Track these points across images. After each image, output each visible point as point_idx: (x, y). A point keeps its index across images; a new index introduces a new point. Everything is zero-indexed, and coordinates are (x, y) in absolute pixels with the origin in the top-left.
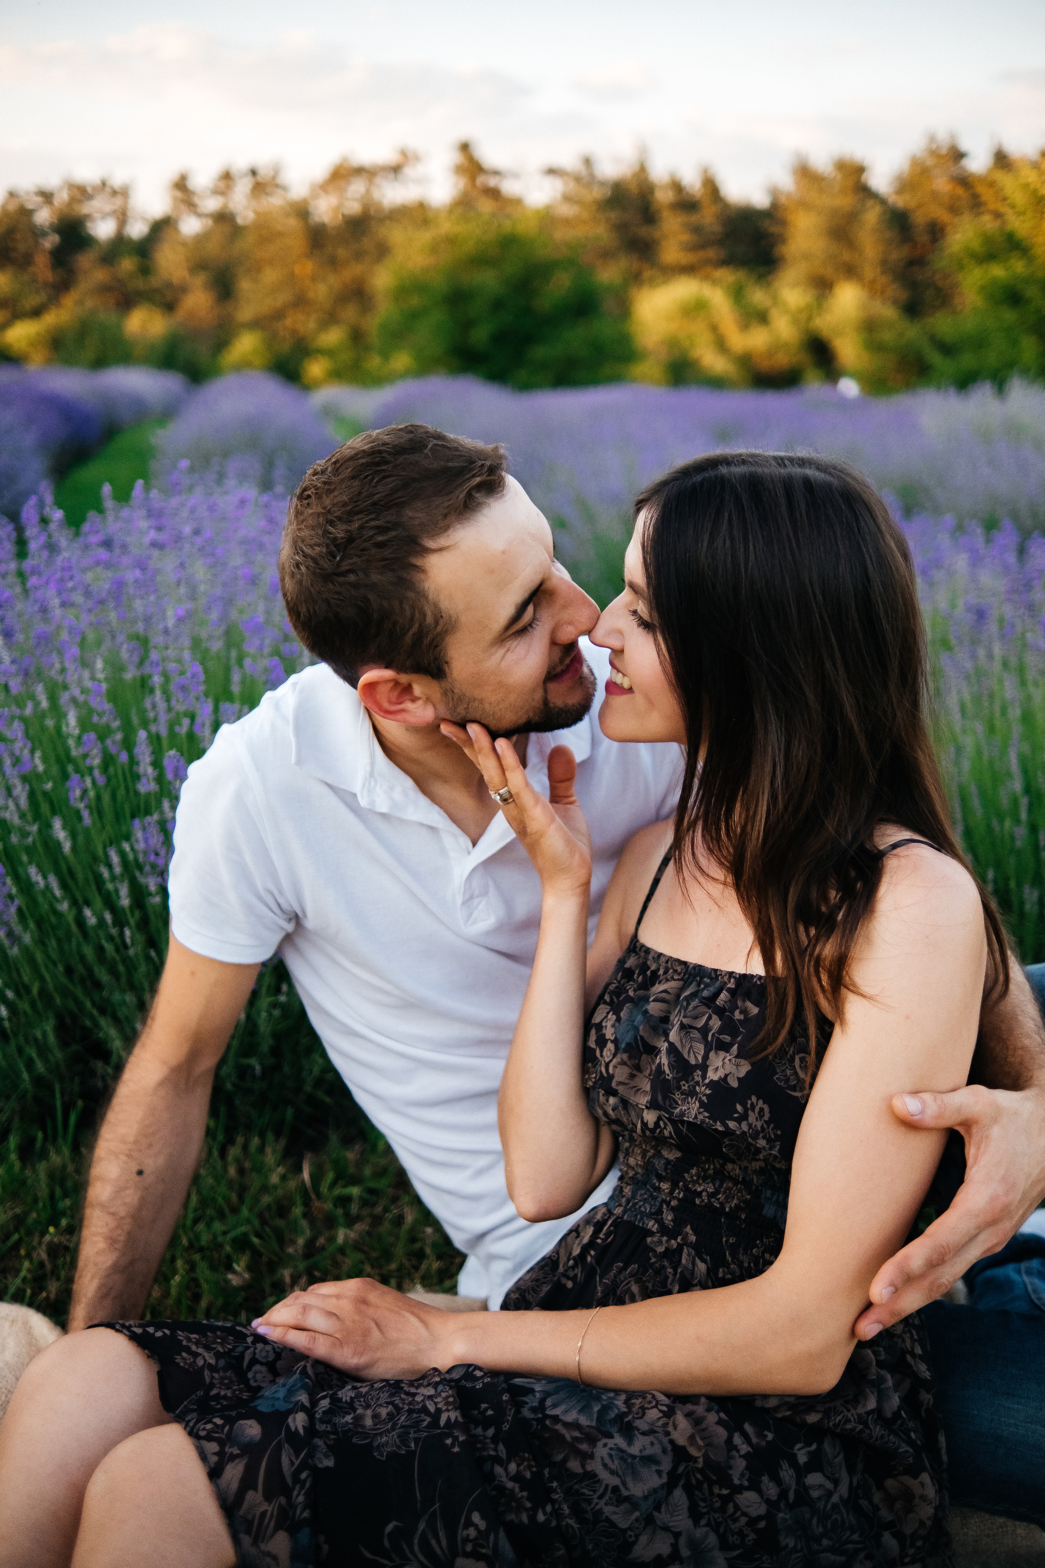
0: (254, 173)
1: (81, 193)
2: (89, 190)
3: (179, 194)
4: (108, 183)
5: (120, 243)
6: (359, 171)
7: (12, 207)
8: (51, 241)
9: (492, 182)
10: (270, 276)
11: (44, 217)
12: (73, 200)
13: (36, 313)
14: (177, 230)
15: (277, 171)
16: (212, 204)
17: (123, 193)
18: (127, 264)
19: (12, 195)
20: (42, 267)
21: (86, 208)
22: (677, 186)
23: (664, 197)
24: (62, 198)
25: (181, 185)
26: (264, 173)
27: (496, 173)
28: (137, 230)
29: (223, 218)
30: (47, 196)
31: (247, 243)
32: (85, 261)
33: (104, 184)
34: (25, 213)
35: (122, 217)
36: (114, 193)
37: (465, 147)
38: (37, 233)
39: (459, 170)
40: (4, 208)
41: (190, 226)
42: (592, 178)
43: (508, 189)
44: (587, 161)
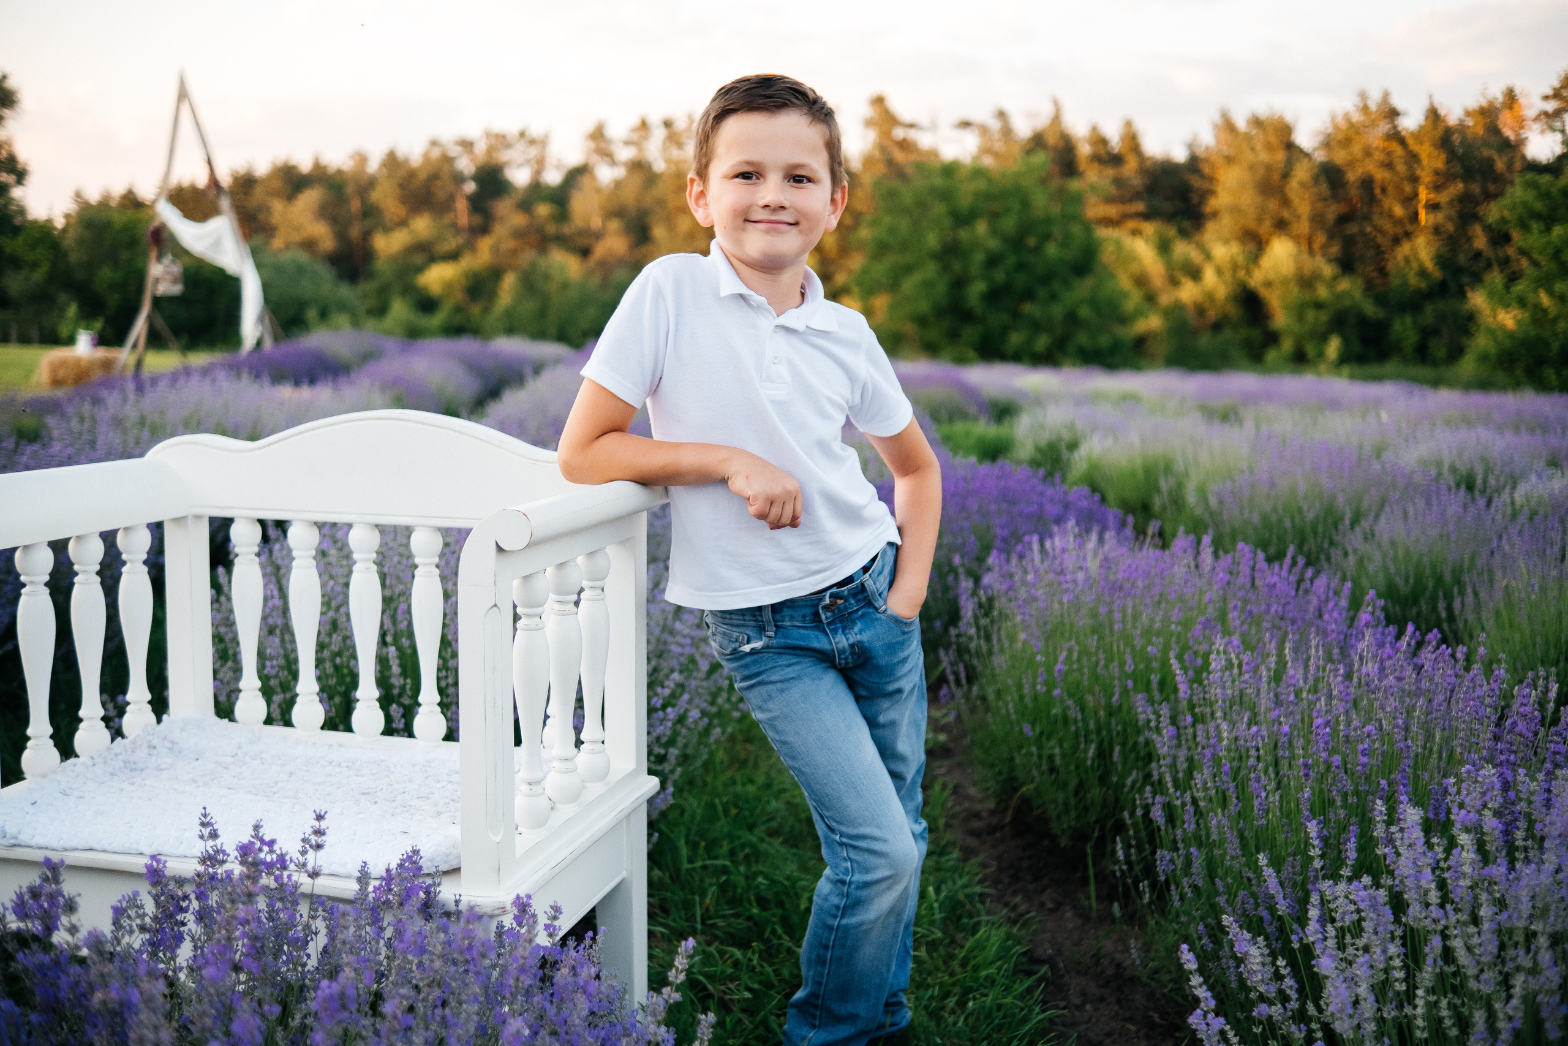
0: (668, 124)
1: (500, 141)
2: (508, 138)
3: (592, 145)
4: (527, 133)
5: (536, 189)
7: (436, 154)
8: (470, 187)
9: (906, 134)
11: (466, 165)
12: (491, 149)
13: (453, 256)
14: (594, 178)
16: (625, 154)
17: (539, 143)
18: (543, 210)
19: (434, 143)
20: (462, 211)
21: (504, 156)
22: (1099, 141)
23: (1085, 150)
24: (481, 148)
25: (598, 135)
26: (680, 124)
27: (911, 126)
28: (553, 178)
29: (638, 166)
30: (467, 145)
31: (661, 190)
32: (503, 207)
33: (522, 134)
34: (448, 160)
35: (540, 164)
36: (532, 142)
37: (879, 101)
38: (459, 179)
39: (873, 122)
40: (426, 156)
41: (606, 174)
42: (1007, 132)
43: (924, 140)
44: (1002, 115)
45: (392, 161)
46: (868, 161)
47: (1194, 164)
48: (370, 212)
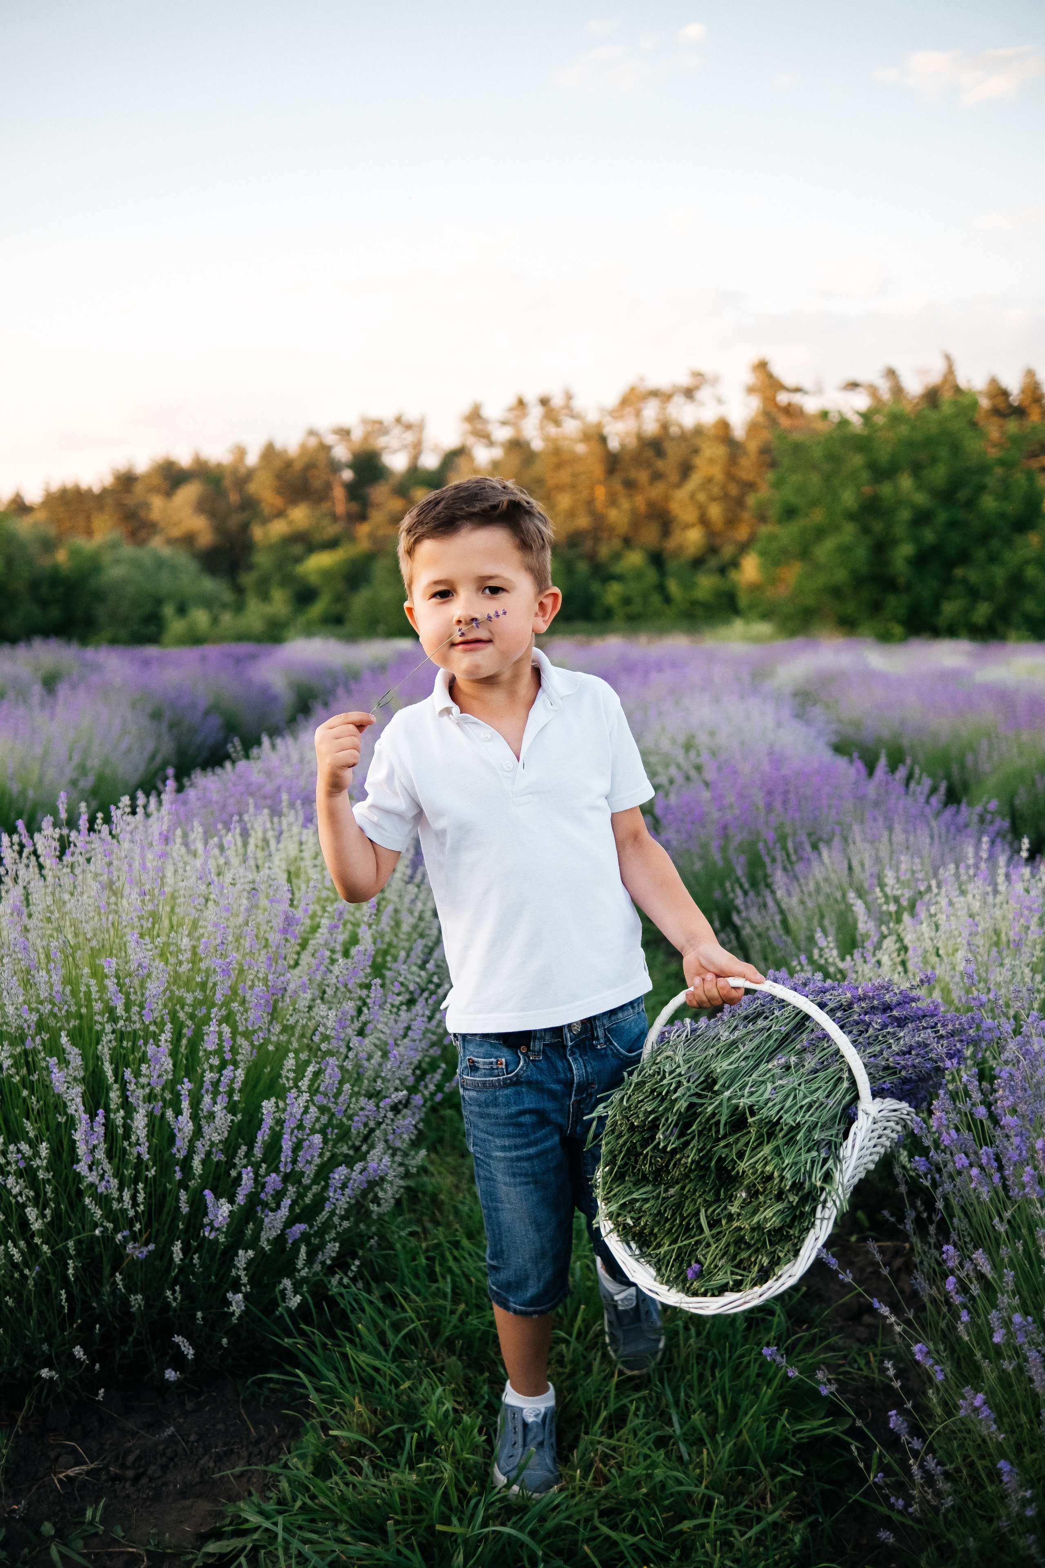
0: (544, 402)
1: (378, 427)
2: (386, 424)
3: (467, 427)
4: (404, 418)
5: (414, 474)
6: (655, 393)
7: (312, 442)
8: (347, 475)
9: (793, 400)
10: (564, 501)
11: (342, 453)
12: (367, 437)
13: (332, 544)
14: (471, 459)
15: (569, 397)
16: (502, 434)
17: (415, 427)
19: (311, 433)
20: (338, 500)
21: (381, 442)
22: (998, 392)
23: (984, 404)
24: (357, 435)
25: (475, 416)
26: (557, 401)
27: (797, 390)
28: (430, 461)
29: (517, 445)
30: (344, 433)
31: (538, 468)
32: (380, 493)
33: (398, 420)
34: (325, 448)
35: (417, 449)
36: (409, 427)
37: (762, 366)
38: (335, 467)
39: (755, 389)
40: (303, 447)
41: (483, 456)
42: (898, 390)
43: (811, 405)
44: (891, 373)
45: (270, 452)
46: (753, 428)
48: (249, 505)
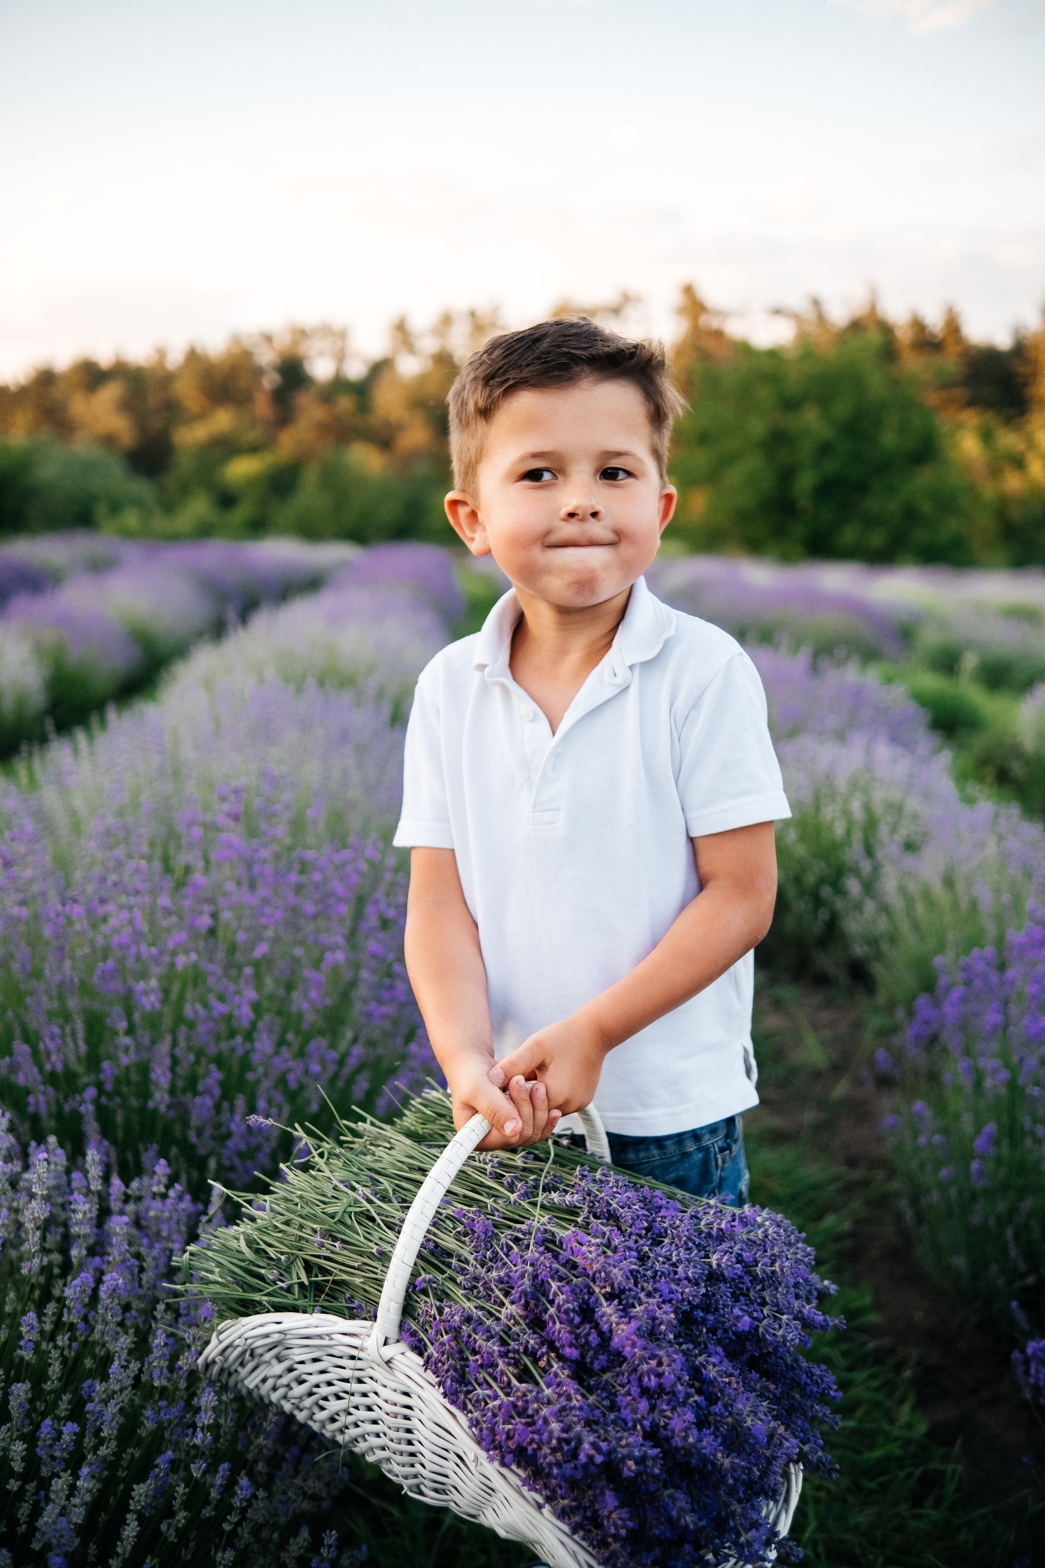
0: (473, 314)
1: (301, 334)
2: (310, 332)
3: (395, 337)
4: (328, 326)
5: (339, 384)
7: (236, 349)
8: (270, 381)
9: (715, 323)
11: (266, 357)
12: (292, 343)
13: (256, 449)
14: (394, 371)
15: (496, 310)
16: (429, 345)
17: (342, 335)
18: (345, 403)
19: (236, 339)
20: (262, 407)
21: (305, 349)
22: (918, 325)
23: (904, 336)
24: (283, 341)
25: (400, 327)
26: (483, 313)
27: (722, 314)
28: (355, 370)
29: (442, 359)
30: (268, 339)
32: (305, 401)
33: (323, 327)
34: (247, 355)
35: (341, 357)
36: (335, 335)
37: (689, 290)
38: (258, 372)
39: (682, 311)
40: (226, 352)
41: (408, 367)
42: (821, 318)
44: (816, 303)
45: (193, 356)
47: (1020, 350)
48: (171, 406)
